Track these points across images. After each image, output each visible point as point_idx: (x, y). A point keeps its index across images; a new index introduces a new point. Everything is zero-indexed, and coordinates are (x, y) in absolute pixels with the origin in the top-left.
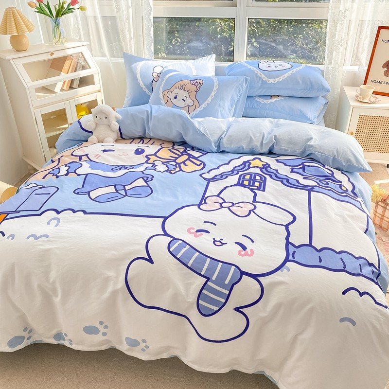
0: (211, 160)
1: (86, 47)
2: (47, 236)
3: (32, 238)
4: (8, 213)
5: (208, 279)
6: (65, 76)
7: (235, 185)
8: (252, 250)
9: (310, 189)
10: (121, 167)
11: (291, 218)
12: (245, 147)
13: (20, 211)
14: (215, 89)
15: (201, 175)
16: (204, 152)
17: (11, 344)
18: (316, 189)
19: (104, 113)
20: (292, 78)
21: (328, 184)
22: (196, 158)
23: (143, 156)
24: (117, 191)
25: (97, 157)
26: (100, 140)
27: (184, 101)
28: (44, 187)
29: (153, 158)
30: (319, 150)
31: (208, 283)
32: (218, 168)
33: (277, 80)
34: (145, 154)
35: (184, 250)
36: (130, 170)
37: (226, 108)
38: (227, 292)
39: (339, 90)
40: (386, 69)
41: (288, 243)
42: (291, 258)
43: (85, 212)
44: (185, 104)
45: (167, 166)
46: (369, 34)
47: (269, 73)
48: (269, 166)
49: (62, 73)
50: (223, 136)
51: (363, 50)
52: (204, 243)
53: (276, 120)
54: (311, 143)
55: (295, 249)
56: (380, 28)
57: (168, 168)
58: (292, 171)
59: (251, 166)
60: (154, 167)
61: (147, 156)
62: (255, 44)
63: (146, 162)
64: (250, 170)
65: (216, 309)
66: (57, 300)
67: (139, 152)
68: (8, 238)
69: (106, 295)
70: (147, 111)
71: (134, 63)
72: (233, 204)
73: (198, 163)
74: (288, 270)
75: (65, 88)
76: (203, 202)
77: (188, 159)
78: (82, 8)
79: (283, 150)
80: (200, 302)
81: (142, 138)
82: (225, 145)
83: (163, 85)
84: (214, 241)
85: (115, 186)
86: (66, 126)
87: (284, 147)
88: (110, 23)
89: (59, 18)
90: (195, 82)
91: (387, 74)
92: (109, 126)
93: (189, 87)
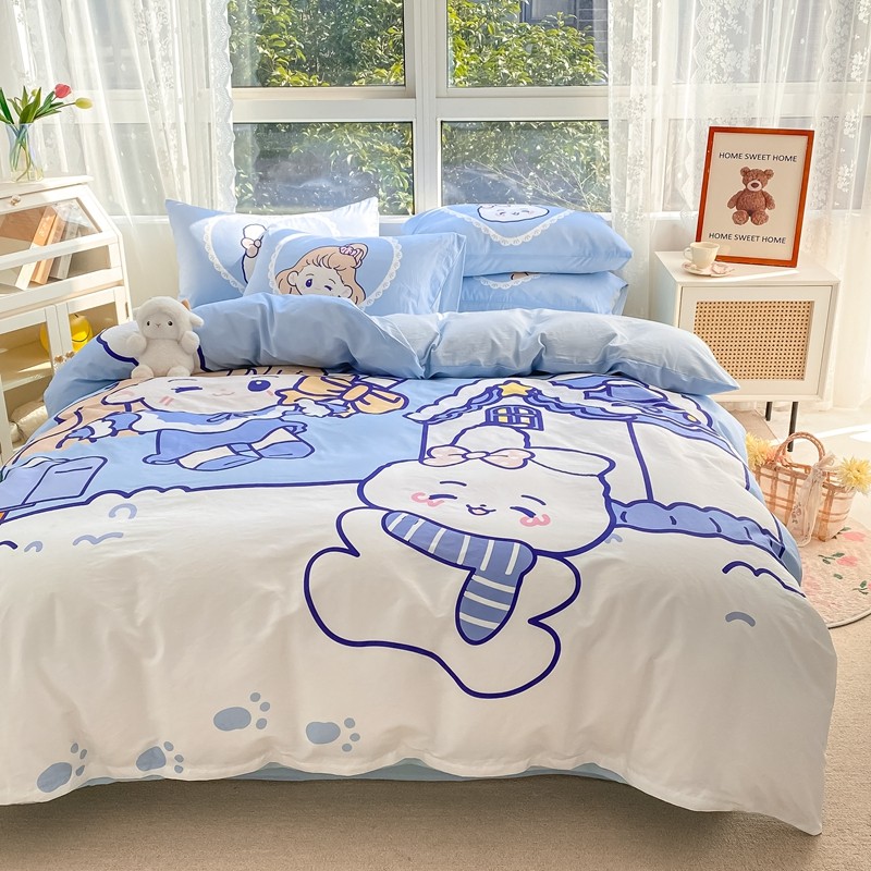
0: (418, 392)
1: (86, 186)
2: (120, 535)
3: (85, 542)
4: (6, 510)
5: (473, 571)
6: (41, 251)
7: (483, 425)
8: (544, 516)
9: (630, 420)
10: (229, 416)
11: (607, 464)
12: (483, 360)
13: (34, 504)
14: (396, 260)
15: (405, 416)
16: (400, 379)
17: (46, 782)
18: (639, 418)
19: (165, 314)
20: (553, 234)
21: (661, 412)
22: (386, 390)
23: (269, 392)
24: (237, 453)
26: (160, 372)
27: (330, 289)
28: (68, 461)
29: (292, 396)
30: (632, 356)
31: (474, 577)
32: (436, 403)
33: (521, 239)
34: (272, 389)
35: (414, 528)
36: (252, 418)
37: (424, 298)
38: (512, 590)
39: (647, 259)
40: (735, 210)
41: (609, 501)
42: (619, 521)
43: (187, 489)
45: (327, 407)
46: (692, 144)
47: (503, 226)
48: (540, 392)
49: (34, 245)
50: (436, 343)
51: (686, 176)
52: (452, 514)
53: (536, 311)
54: (615, 343)
55: (625, 509)
56: (713, 130)
57: (332, 410)
58: (587, 396)
59: (503, 394)
60: (300, 410)
61: (278, 393)
63: (280, 403)
65: (494, 626)
66: (154, 663)
67: (258, 386)
68: (26, 550)
69: (267, 631)
70: (262, 306)
71: (195, 221)
72: (488, 454)
73: (394, 397)
74: (620, 540)
75: (38, 280)
76: (426, 456)
77: (369, 392)
78: (81, 103)
79: (561, 361)
80: (462, 616)
81: (249, 367)
82: (442, 361)
83: (274, 260)
84: (470, 509)
85: (229, 446)
86: (47, 365)
87: (563, 356)
88: (133, 136)
89: (27, 125)
90: (350, 249)
91: (738, 220)
92: (179, 342)
93: (338, 259)
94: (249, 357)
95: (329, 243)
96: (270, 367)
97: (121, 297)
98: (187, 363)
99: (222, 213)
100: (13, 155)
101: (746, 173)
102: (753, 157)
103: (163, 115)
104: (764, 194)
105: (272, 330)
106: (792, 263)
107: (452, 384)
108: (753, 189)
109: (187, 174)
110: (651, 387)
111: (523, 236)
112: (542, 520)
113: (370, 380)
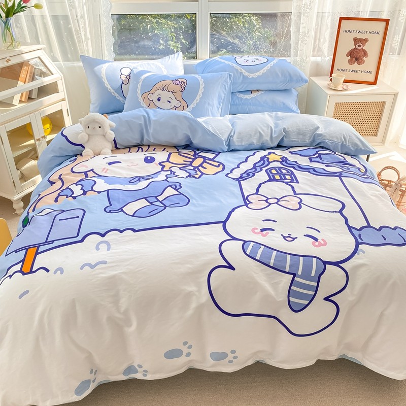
0: (228, 160)
1: (42, 50)
2: (105, 263)
3: (87, 268)
4: (38, 246)
5: (295, 275)
6: (23, 86)
7: (268, 181)
8: (322, 240)
9: (340, 176)
10: (139, 179)
11: (341, 206)
12: (256, 142)
13: (52, 242)
14: (201, 87)
15: (227, 175)
16: (217, 153)
17: (78, 391)
18: (344, 174)
19: (97, 122)
21: (348, 169)
22: (212, 160)
23: (155, 163)
24: (151, 203)
25: (105, 171)
26: (97, 152)
27: (170, 102)
28: (64, 211)
29: (168, 165)
30: (329, 138)
31: (296, 278)
32: (238, 167)
33: (257, 74)
34: (157, 161)
35: (260, 251)
36: (151, 180)
38: (315, 284)
40: (349, 58)
41: (350, 228)
42: (360, 241)
43: (134, 231)
44: (171, 106)
45: (186, 171)
46: (329, 25)
47: (249, 68)
48: (286, 158)
49: (20, 83)
50: (232, 134)
51: (324, 42)
52: (274, 240)
53: (274, 114)
54: (319, 132)
55: (359, 232)
56: (341, 19)
57: (189, 173)
58: (311, 161)
59: (270, 160)
60: (174, 174)
61: (160, 164)
62: (184, 41)
64: (271, 165)
65: (306, 302)
66: (131, 330)
67: (149, 160)
68: (55, 273)
69: (190, 312)
70: (144, 116)
71: (96, 66)
72: (278, 200)
73: (217, 164)
74: (363, 252)
75: (23, 100)
76: (248, 202)
77: (204, 162)
78: (37, 6)
79: (293, 141)
80: (291, 299)
81: (139, 146)
82: (236, 142)
83: (139, 87)
84: (284, 238)
85: (145, 198)
86: (32, 142)
87: (294, 138)
88: (62, 22)
89: (9, 18)
90: (178, 82)
91: (351, 62)
92: (104, 136)
93: (173, 87)
94: (139, 142)
95: (166, 78)
96: (149, 146)
97: (65, 106)
98: (109, 146)
99: (109, 62)
100: (4, 35)
101: (355, 40)
102: (359, 32)
103: (76, 11)
104: (363, 50)
105: (150, 128)
106: (374, 83)
107: (243, 155)
108: (359, 48)
109: (89, 42)
110: (337, 153)
111: (258, 73)
112: (323, 242)
113: (202, 154)
